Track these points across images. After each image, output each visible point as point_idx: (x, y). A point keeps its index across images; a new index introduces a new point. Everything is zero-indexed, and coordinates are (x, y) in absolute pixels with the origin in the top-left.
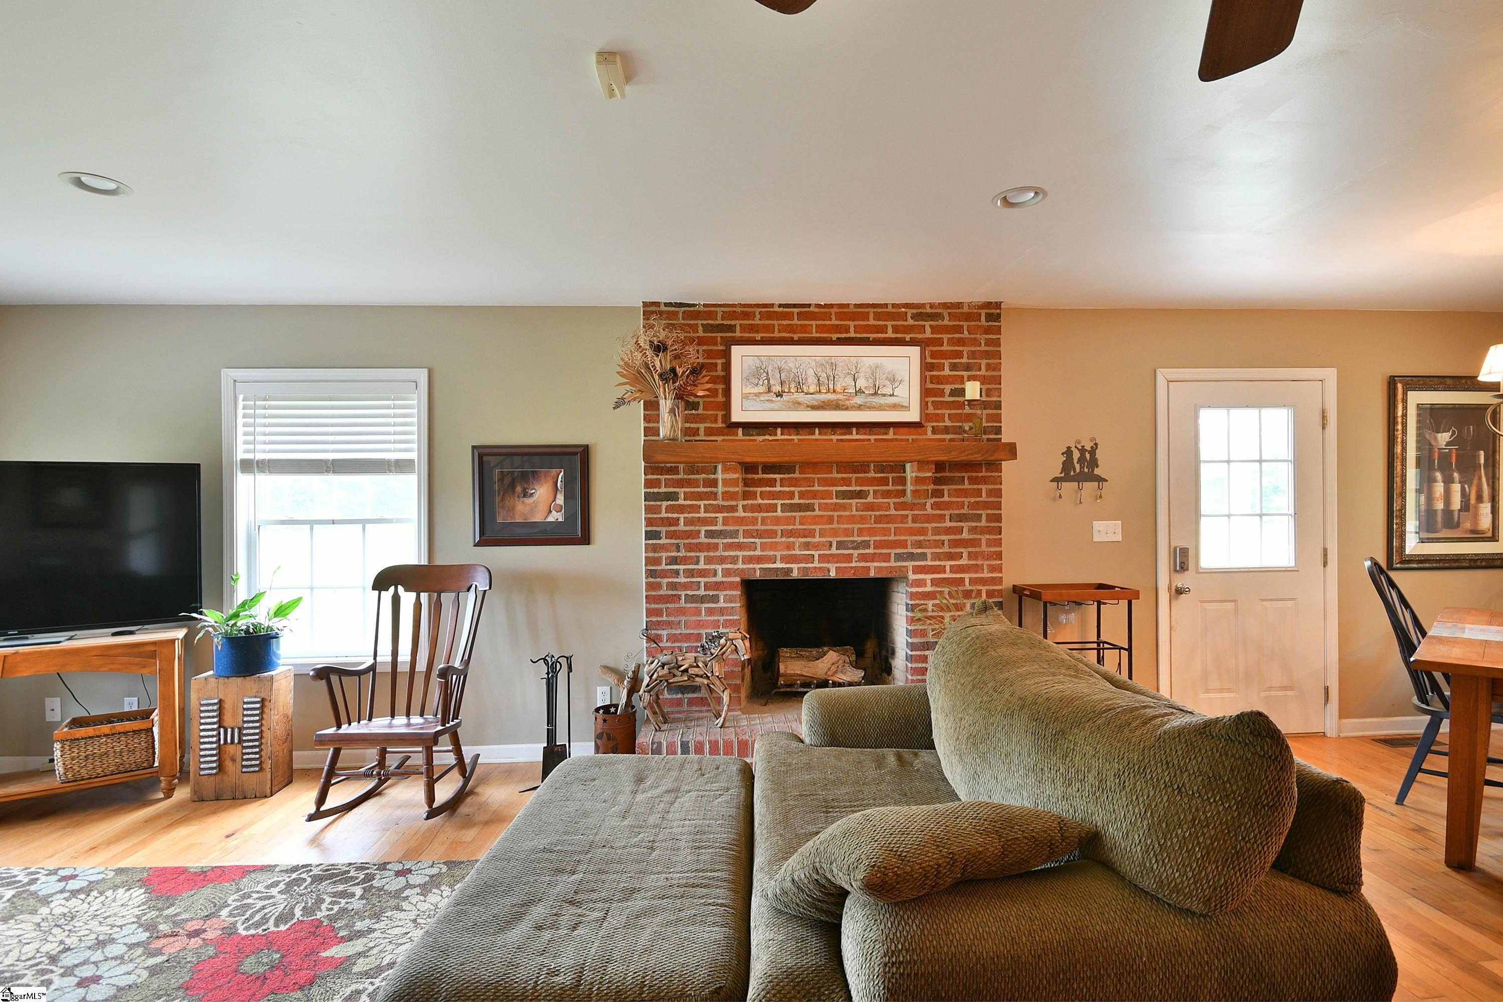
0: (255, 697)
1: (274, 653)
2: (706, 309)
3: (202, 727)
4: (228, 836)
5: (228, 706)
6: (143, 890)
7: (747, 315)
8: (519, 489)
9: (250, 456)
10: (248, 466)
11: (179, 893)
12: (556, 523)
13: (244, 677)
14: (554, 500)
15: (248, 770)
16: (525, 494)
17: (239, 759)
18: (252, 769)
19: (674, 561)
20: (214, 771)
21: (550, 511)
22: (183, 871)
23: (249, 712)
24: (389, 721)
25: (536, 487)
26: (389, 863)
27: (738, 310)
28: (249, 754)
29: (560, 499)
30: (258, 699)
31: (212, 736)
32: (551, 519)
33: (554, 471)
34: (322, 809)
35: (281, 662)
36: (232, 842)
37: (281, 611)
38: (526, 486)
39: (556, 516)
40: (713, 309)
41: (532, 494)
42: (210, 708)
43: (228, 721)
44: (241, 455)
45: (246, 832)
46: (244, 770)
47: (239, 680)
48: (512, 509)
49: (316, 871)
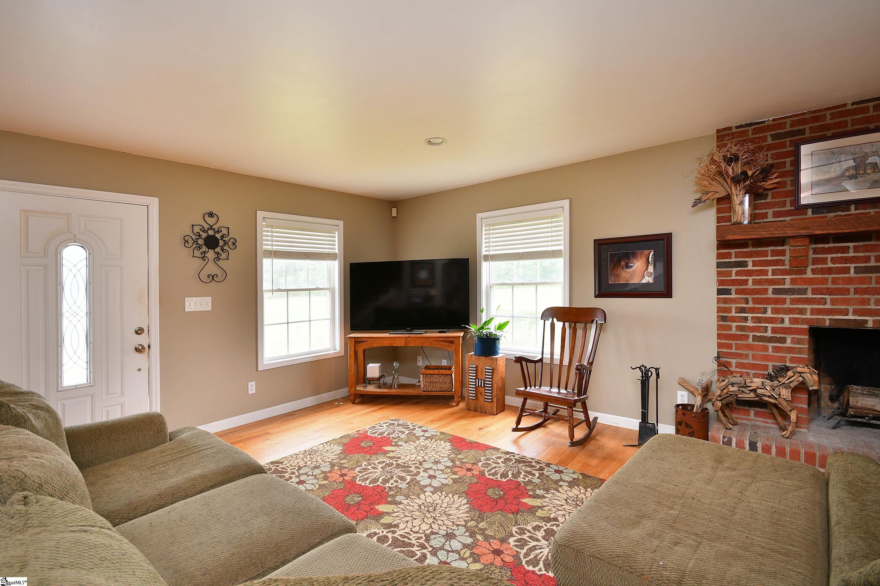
0: (490, 367)
1: (497, 347)
2: (774, 123)
3: (470, 377)
4: (480, 429)
5: (479, 369)
6: (450, 444)
7: (816, 119)
8: (623, 263)
9: (487, 253)
10: (487, 258)
11: (463, 449)
12: (648, 284)
13: (486, 356)
14: (647, 269)
15: (487, 400)
16: (627, 267)
17: (483, 395)
18: (489, 400)
19: (742, 310)
20: (474, 398)
21: (644, 277)
22: (463, 440)
23: (488, 374)
24: (549, 389)
25: (634, 262)
26: (551, 464)
27: (808, 116)
28: (487, 393)
29: (651, 269)
30: (491, 368)
31: (473, 382)
32: (644, 281)
33: (646, 252)
34: (519, 427)
35: (500, 351)
36: (482, 433)
37: (501, 327)
38: (627, 261)
39: (648, 279)
40: (780, 121)
41: (632, 266)
42: (473, 369)
43: (480, 376)
44: (484, 253)
45: (487, 429)
46: (486, 400)
47: (484, 358)
48: (617, 276)
49: (517, 457)
